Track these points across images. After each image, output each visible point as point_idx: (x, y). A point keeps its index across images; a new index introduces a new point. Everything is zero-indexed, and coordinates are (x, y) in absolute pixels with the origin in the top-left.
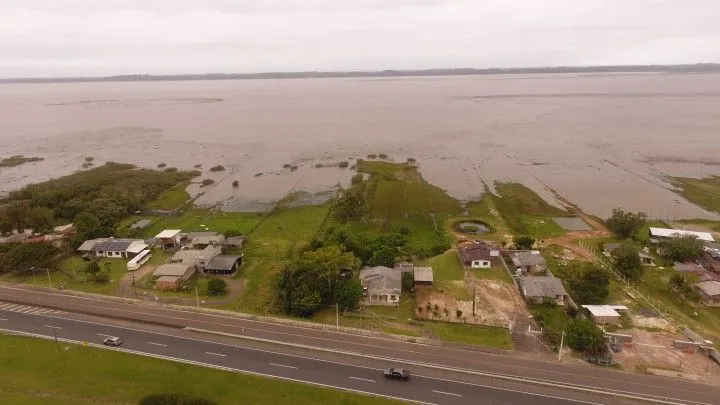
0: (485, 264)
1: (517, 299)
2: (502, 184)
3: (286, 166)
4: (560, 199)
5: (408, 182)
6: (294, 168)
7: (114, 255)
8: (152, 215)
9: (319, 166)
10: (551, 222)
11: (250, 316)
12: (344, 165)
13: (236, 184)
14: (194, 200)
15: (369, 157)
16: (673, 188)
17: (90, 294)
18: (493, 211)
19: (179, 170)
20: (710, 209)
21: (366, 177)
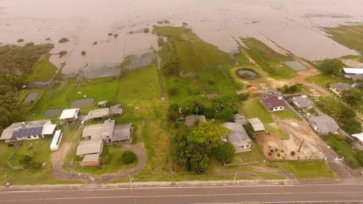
0: (281, 108)
1: (313, 134)
2: (245, 39)
3: (110, 34)
4: (280, 47)
5: (192, 41)
6: (116, 36)
7: (32, 138)
8: (37, 87)
9: (131, 33)
10: (284, 65)
11: (170, 183)
12: (146, 31)
13: (83, 53)
14: (61, 70)
15: (158, 22)
16: (327, 35)
17: (36, 186)
18: (251, 60)
19: (36, 44)
20: (351, 48)
21: (165, 39)
